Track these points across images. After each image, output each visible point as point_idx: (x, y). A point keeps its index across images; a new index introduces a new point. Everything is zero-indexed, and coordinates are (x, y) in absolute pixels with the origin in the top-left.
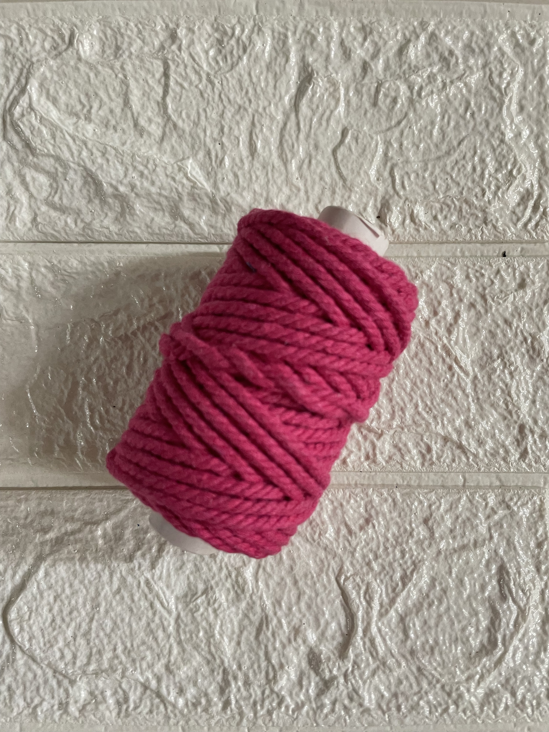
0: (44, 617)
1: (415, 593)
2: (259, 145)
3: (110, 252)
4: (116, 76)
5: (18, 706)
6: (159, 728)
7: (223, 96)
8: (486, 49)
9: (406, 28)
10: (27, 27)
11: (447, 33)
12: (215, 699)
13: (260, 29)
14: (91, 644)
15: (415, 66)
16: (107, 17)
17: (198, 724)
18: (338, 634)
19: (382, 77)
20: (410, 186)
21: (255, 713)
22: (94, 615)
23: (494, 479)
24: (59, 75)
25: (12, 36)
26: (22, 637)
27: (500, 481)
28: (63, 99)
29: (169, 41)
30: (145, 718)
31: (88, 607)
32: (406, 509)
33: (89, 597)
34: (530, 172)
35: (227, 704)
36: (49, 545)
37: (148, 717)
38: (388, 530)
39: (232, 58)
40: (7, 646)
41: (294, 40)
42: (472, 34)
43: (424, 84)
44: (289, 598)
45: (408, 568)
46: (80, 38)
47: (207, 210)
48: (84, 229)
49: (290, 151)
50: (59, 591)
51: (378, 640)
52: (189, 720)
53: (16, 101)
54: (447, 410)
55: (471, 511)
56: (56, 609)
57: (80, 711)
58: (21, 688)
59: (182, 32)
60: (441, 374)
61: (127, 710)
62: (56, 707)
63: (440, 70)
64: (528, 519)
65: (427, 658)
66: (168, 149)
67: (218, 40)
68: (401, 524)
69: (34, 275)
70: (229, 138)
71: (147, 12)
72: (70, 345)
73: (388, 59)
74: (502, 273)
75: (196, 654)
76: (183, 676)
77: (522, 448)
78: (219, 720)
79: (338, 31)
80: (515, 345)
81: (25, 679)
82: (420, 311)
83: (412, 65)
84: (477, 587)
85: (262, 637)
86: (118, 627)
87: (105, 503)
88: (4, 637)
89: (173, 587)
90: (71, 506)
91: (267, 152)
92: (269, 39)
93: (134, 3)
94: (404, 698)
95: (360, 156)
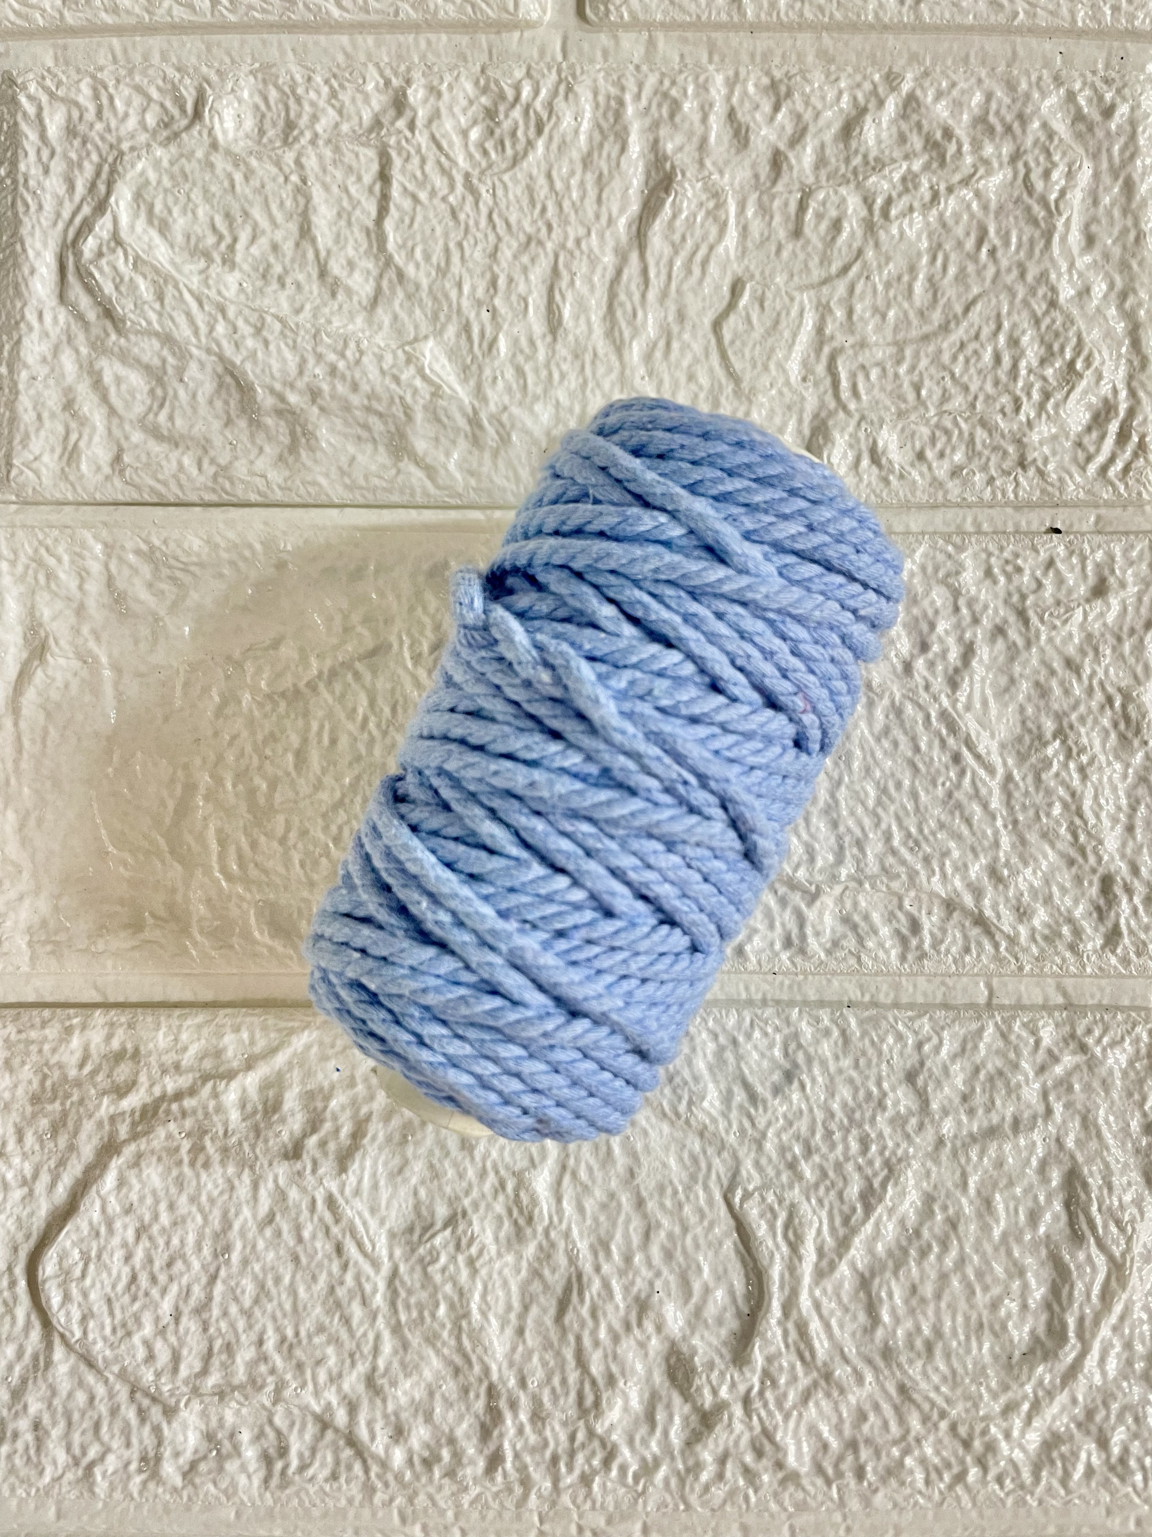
0: (114, 1272)
1: (890, 1227)
2: (567, 312)
3: (266, 523)
4: (286, 179)
5: (55, 1463)
6: (351, 1514)
7: (495, 216)
8: (1016, 126)
9: (859, 85)
10: (111, 84)
11: (939, 95)
12: (471, 1451)
13: (569, 89)
14: (212, 1330)
15: (877, 160)
16: (270, 66)
17: (434, 1504)
18: (729, 1315)
19: (811, 180)
20: (869, 392)
21: (556, 1481)
22: (218, 1270)
23: (1052, 991)
24: (172, 177)
25: (81, 99)
26: (68, 1314)
27: (1065, 994)
28: (180, 223)
29: (392, 112)
30: (322, 1489)
31: (206, 1251)
32: (870, 1051)
33: (208, 1231)
34: (1109, 365)
35: (495, 1461)
36: (128, 1120)
37: (327, 1488)
38: (833, 1096)
39: (514, 145)
40: (36, 1334)
41: (637, 109)
42: (989, 96)
43: (894, 194)
44: (627, 1236)
45: (875, 1174)
46: (217, 105)
47: (461, 441)
48: (215, 476)
49: (629, 323)
50: (147, 1218)
51: (815, 1326)
52: (416, 1493)
53: (87, 227)
54: (952, 844)
55: (1005, 1056)
56: (139, 1255)
57: (185, 1475)
58: (62, 1424)
59: (416, 95)
60: (938, 772)
61: (283, 1472)
62: (133, 1467)
63: (927, 167)
64: (1125, 1073)
65: (919, 1364)
66: (387, 320)
67: (487, 110)
68: (858, 1081)
69: (113, 567)
70: (508, 298)
71: (347, 55)
72: (182, 709)
73: (823, 146)
74: (1059, 565)
75: (431, 1353)
77: (1109, 924)
78: (479, 1496)
79: (724, 91)
80: (1090, 711)
81: (71, 1405)
82: (892, 642)
83: (871, 157)
84: (1022, 1217)
85: (569, 1317)
86: (268, 1295)
87: (245, 1035)
88: (28, 1315)
89: (383, 1212)
90: (176, 1040)
91: (583, 327)
92: (588, 108)
93: (322, 38)
94: (870, 1451)
95: (768, 333)
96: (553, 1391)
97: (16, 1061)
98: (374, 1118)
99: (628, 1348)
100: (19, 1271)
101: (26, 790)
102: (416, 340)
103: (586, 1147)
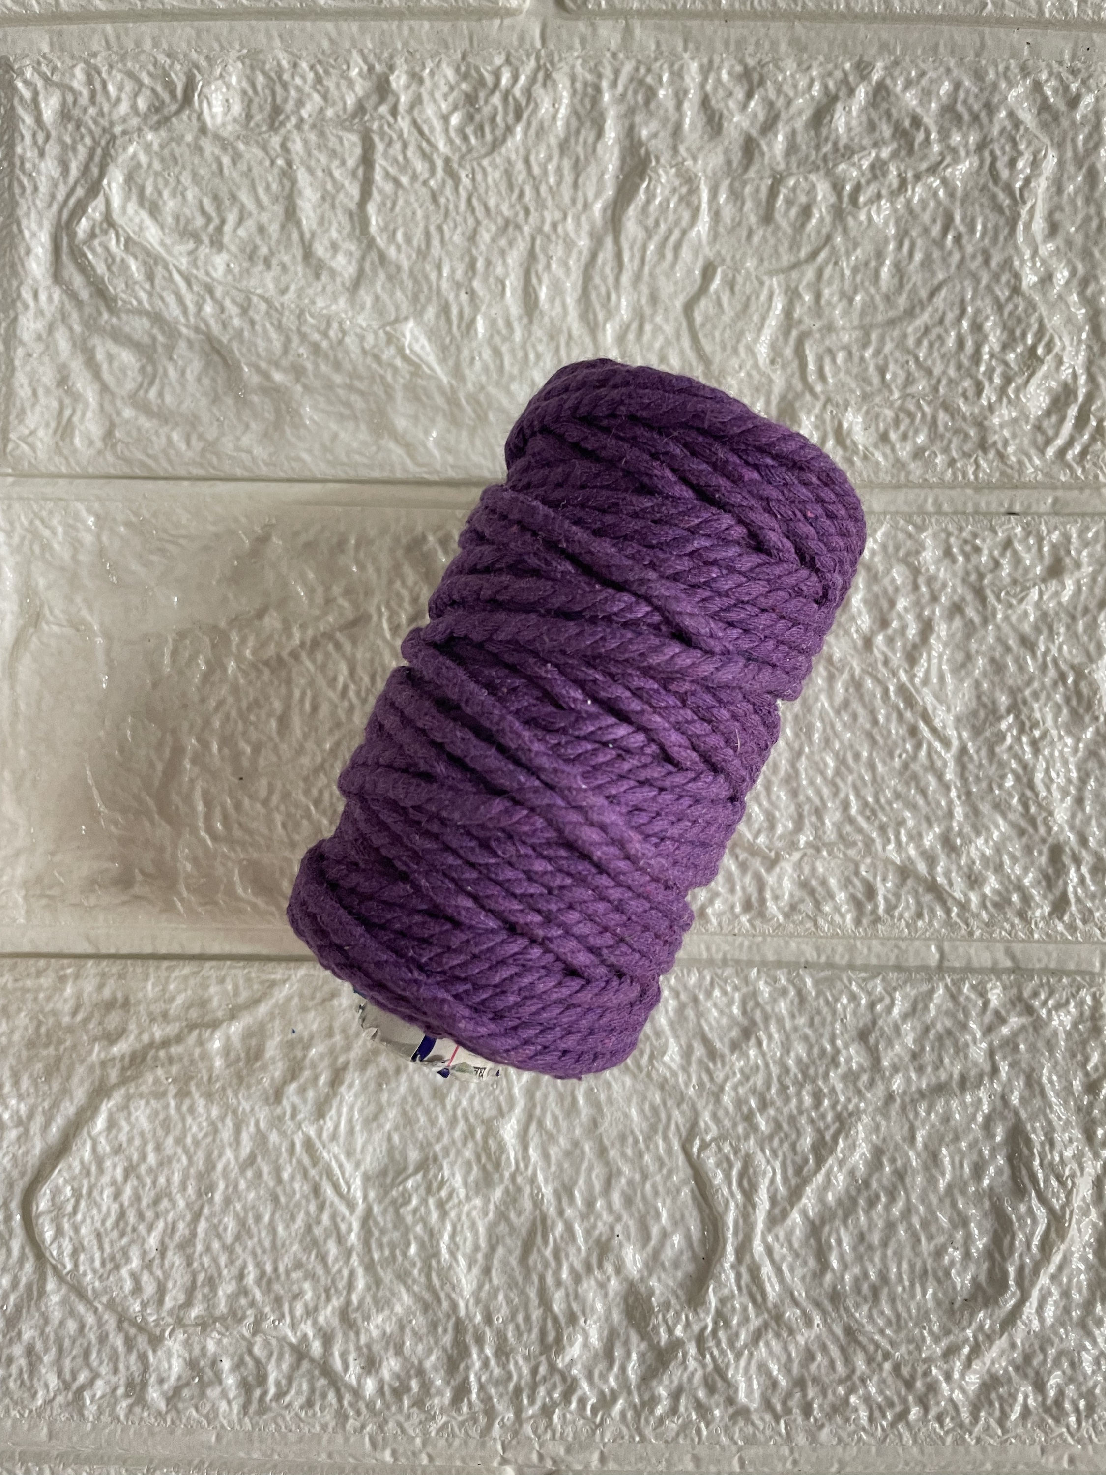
0: (104, 1209)
1: (841, 1177)
2: (543, 293)
3: (251, 497)
4: (273, 163)
5: (46, 1386)
6: (325, 1438)
7: (475, 201)
8: (983, 115)
9: (830, 74)
10: (104, 70)
11: (908, 84)
12: (438, 1382)
13: (548, 76)
14: (195, 1265)
15: (847, 147)
16: (257, 52)
17: (403, 1431)
18: (685, 1258)
19: (782, 166)
20: (834, 375)
21: (518, 1412)
22: (202, 1208)
23: (1000, 955)
24: (163, 160)
25: (75, 84)
26: (60, 1247)
27: (1013, 958)
28: (170, 205)
29: (374, 98)
30: (297, 1415)
31: (190, 1190)
32: (825, 1010)
33: (192, 1171)
34: (1069, 351)
35: (461, 1392)
36: (118, 1066)
37: (303, 1414)
38: (788, 1052)
39: (493, 131)
40: (29, 1267)
41: (613, 97)
42: (957, 86)
43: (863, 182)
44: (589, 1182)
45: (827, 1127)
46: (206, 90)
47: (439, 419)
48: (204, 450)
49: (603, 306)
50: (135, 1157)
51: (767, 1270)
52: (386, 1421)
53: (80, 209)
54: (908, 814)
55: (954, 1016)
56: (128, 1192)
57: (168, 1400)
58: (54, 1351)
59: (398, 80)
60: (895, 744)
61: (262, 1399)
62: (121, 1391)
63: (895, 155)
64: (1068, 1034)
65: (865, 1308)
66: (369, 301)
67: (467, 96)
68: (813, 1039)
69: (104, 538)
70: (485, 279)
71: (332, 41)
72: (170, 676)
73: (794, 132)
74: (1017, 545)
75: (402, 1289)
76: (375, 1333)
77: (1057, 892)
78: (446, 1424)
79: (698, 79)
80: (1043, 687)
81: (62, 1333)
82: (853, 619)
83: (841, 145)
84: (967, 1170)
85: (533, 1258)
86: (249, 1232)
87: (230, 987)
88: (23, 1248)
89: (358, 1156)
90: (164, 990)
91: (558, 309)
92: (566, 95)
93: (308, 24)
94: (817, 1389)
95: (738, 316)
96: (517, 1327)
97: (13, 1008)
98: (351, 1068)
99: (589, 1288)
100: (14, 1205)
101: (22, 752)
103: (552, 1097)
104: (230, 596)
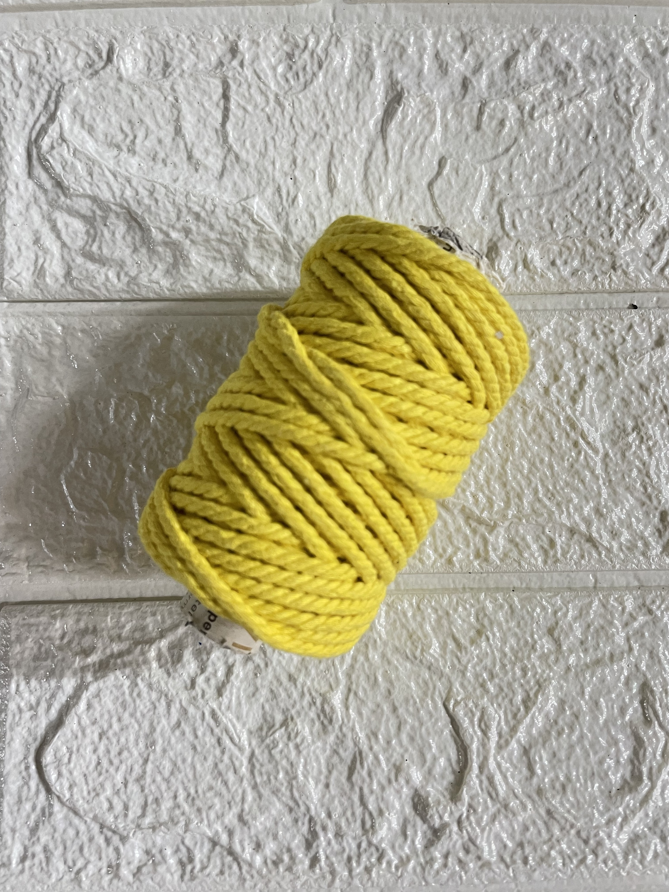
0: (88, 759)
1: (540, 719)
2: (339, 179)
4: (166, 98)
5: (57, 870)
7: (294, 120)
8: (609, 60)
9: (514, 36)
10: (56, 40)
12: (301, 855)
13: (338, 40)
14: (146, 791)
15: (526, 82)
16: (153, 28)
17: (280, 886)
18: (448, 772)
19: (486, 95)
20: (522, 224)
21: (350, 871)
22: (148, 756)
23: (631, 579)
24: (95, 98)
25: (37, 51)
26: (61, 784)
27: (639, 580)
28: (101, 127)
29: (229, 56)
30: (215, 881)
31: (141, 745)
32: (527, 617)
33: (141, 733)
34: (665, 206)
35: (314, 861)
36: (92, 670)
37: (218, 879)
38: (505, 643)
39: (304, 75)
40: (43, 795)
41: (379, 52)
42: (593, 42)
43: (536, 104)
44: (387, 729)
45: (531, 689)
46: (121, 53)
47: (277, 258)
48: (129, 283)
49: (377, 185)
50: (105, 727)
51: (498, 778)
52: (269, 881)
53: (44, 130)
54: (573, 495)
55: (605, 617)
56: (102, 749)
57: (134, 875)
58: (61, 848)
59: (244, 45)
60: (565, 452)
61: (192, 871)
62: (104, 871)
63: (555, 86)
65: (558, 798)
66: (230, 186)
67: (287, 54)
68: (520, 635)
69: (69, 341)
70: (303, 171)
71: (201, 21)
72: (114, 425)
73: (493, 74)
74: (636, 328)
75: (275, 799)
76: (260, 827)
77: (665, 540)
78: (307, 881)
79: (432, 41)
80: (654, 414)
81: (65, 837)
82: (537, 376)
83: (522, 81)
84: (616, 711)
85: (355, 777)
86: (178, 769)
87: (159, 618)
88: (38, 786)
89: (245, 719)
90: (118, 622)
91: (350, 188)
92: (350, 52)
93: (185, 9)
94: (531, 848)
95: (461, 190)
96: (347, 820)
97: (23, 637)
98: (237, 664)
100: (31, 759)
102: (248, 197)
103: (362, 678)
104: (150, 375)
